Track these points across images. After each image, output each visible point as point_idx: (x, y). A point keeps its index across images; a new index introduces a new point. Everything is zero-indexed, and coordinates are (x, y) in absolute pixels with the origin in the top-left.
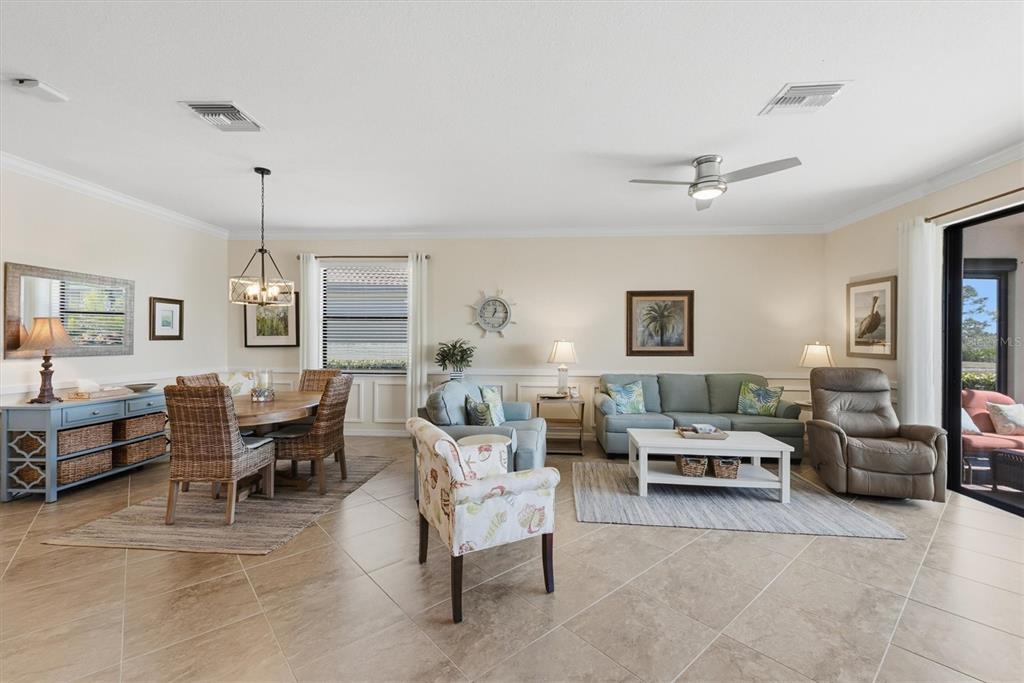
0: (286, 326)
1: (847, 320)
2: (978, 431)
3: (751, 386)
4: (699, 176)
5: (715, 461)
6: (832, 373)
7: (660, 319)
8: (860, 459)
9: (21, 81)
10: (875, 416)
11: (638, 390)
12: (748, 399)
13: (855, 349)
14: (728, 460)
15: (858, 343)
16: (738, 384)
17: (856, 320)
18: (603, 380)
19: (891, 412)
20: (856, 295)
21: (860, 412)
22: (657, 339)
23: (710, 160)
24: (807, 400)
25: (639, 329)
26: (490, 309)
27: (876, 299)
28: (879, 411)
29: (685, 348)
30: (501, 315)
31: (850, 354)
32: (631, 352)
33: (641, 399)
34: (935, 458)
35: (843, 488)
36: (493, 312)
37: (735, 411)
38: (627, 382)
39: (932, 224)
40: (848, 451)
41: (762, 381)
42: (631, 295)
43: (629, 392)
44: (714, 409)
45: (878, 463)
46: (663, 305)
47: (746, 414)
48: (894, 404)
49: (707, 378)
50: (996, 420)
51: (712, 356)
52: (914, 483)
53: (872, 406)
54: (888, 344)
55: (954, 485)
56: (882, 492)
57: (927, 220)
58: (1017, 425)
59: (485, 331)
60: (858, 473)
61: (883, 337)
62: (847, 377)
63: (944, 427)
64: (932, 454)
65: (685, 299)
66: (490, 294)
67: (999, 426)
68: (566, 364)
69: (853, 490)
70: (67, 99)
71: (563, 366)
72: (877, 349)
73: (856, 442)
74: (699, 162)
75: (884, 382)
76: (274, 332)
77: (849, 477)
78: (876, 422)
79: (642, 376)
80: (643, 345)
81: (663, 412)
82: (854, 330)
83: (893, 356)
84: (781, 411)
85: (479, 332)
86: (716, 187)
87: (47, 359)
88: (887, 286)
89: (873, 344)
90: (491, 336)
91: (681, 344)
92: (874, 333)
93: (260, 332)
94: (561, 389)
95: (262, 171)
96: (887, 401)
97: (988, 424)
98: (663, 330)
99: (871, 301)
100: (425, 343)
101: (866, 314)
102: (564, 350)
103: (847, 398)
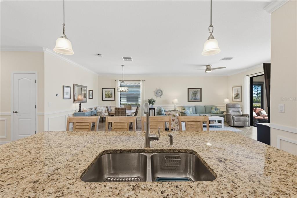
0: (112, 96)
1: (233, 95)
2: (257, 116)
3: (214, 108)
4: (207, 68)
5: (210, 121)
6: (230, 105)
7: (195, 94)
8: (236, 120)
9: (99, 55)
10: (238, 113)
11: (191, 109)
12: (213, 110)
13: (234, 100)
14: (212, 121)
15: (234, 99)
16: (211, 107)
17: (234, 94)
18: (183, 107)
19: (241, 112)
20: (234, 89)
21: (235, 112)
22: (194, 98)
23: (209, 65)
24: (225, 110)
25: (190, 96)
26: (159, 92)
27: (238, 90)
28: (239, 112)
29: (200, 100)
30: (161, 93)
31: (233, 101)
32: (189, 101)
33: (192, 111)
34: (248, 119)
35: (233, 125)
36: (159, 93)
37: (211, 113)
38: (189, 107)
39: (248, 77)
40: (233, 119)
41: (215, 107)
42: (189, 89)
43: (189, 109)
44: (206, 112)
45: (239, 121)
46: (195, 91)
47: (213, 113)
48: (241, 110)
49: (205, 106)
50: (260, 114)
51: (206, 102)
52: (245, 124)
53: (237, 111)
54: (240, 99)
55: (252, 125)
56: (239, 126)
57: (247, 76)
58: (264, 115)
59: (157, 97)
60: (235, 122)
61: (239, 97)
62: (233, 105)
63: (250, 114)
64: (248, 118)
65: (200, 90)
66: (158, 89)
67: (261, 115)
68: (176, 104)
69: (235, 126)
70: (103, 57)
71: (175, 104)
72: (238, 100)
73: (235, 117)
74: (207, 66)
75: (239, 106)
76: (109, 97)
77: (234, 123)
78: (238, 114)
79: (191, 106)
80: (191, 99)
81: (196, 113)
82: (234, 96)
83: (241, 101)
84: (220, 112)
85: (156, 97)
86: (210, 70)
87: (80, 103)
88: (240, 88)
89: (237, 99)
90: (159, 98)
91: (199, 99)
92: (238, 97)
93: (106, 97)
94: (175, 109)
95: (123, 65)
96: (240, 110)
97: (258, 114)
98: (195, 96)
99: (237, 90)
100: (144, 99)
101: (236, 93)
102: (176, 101)
103: (233, 109)
